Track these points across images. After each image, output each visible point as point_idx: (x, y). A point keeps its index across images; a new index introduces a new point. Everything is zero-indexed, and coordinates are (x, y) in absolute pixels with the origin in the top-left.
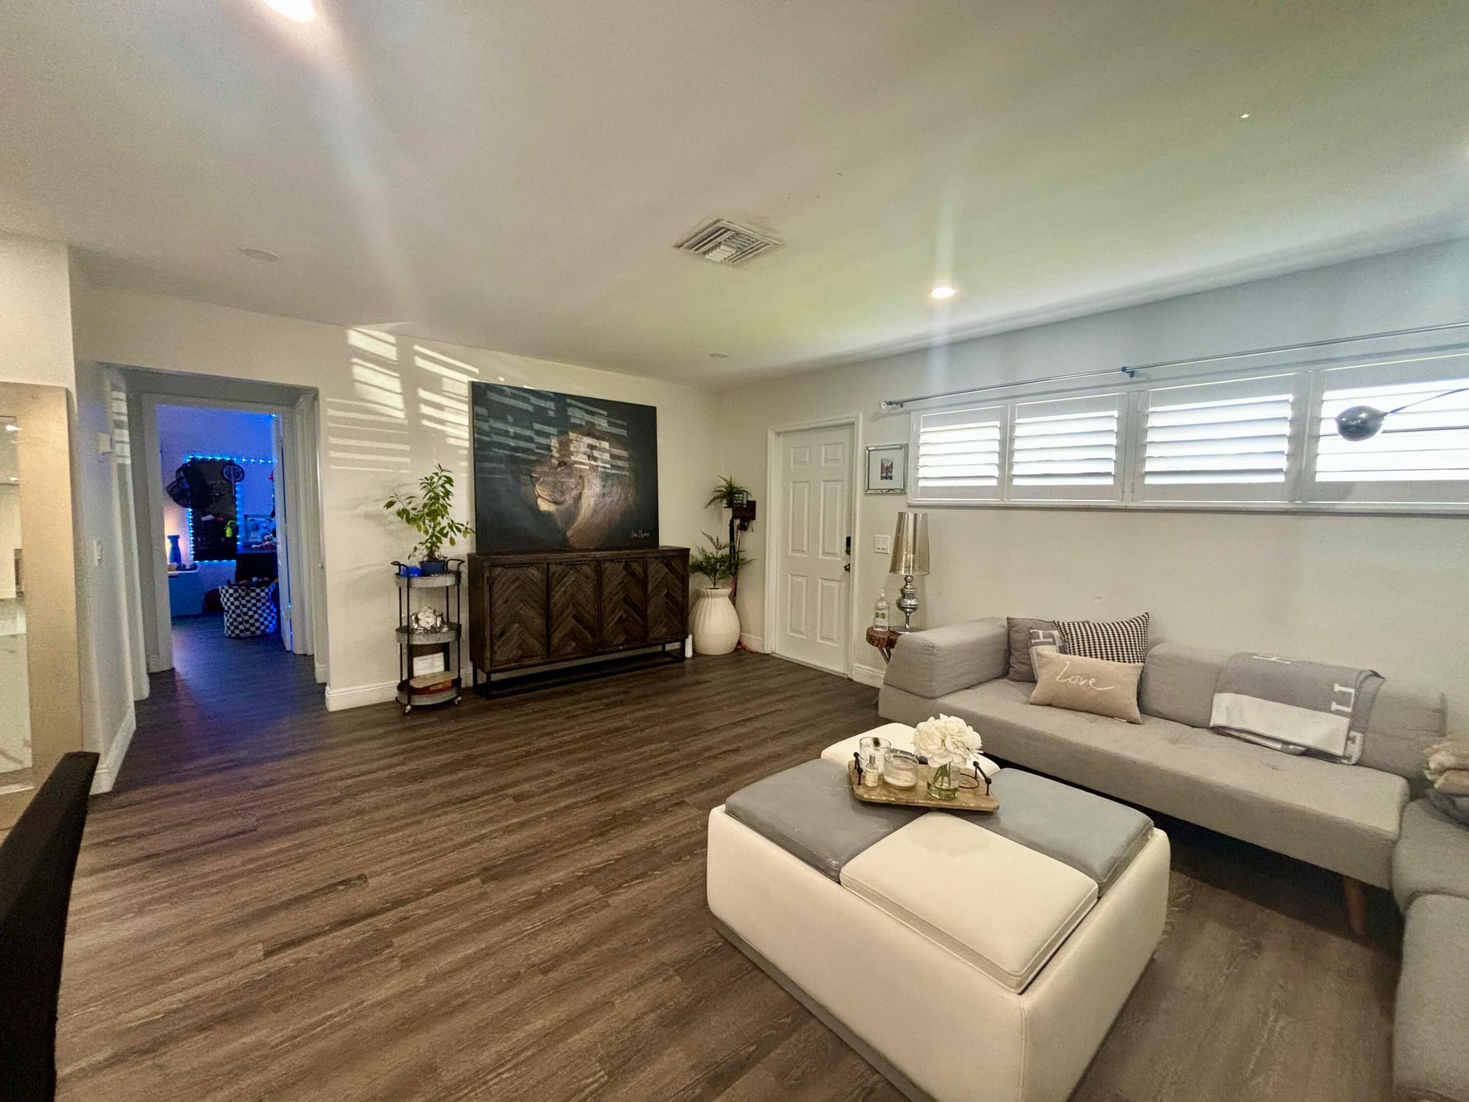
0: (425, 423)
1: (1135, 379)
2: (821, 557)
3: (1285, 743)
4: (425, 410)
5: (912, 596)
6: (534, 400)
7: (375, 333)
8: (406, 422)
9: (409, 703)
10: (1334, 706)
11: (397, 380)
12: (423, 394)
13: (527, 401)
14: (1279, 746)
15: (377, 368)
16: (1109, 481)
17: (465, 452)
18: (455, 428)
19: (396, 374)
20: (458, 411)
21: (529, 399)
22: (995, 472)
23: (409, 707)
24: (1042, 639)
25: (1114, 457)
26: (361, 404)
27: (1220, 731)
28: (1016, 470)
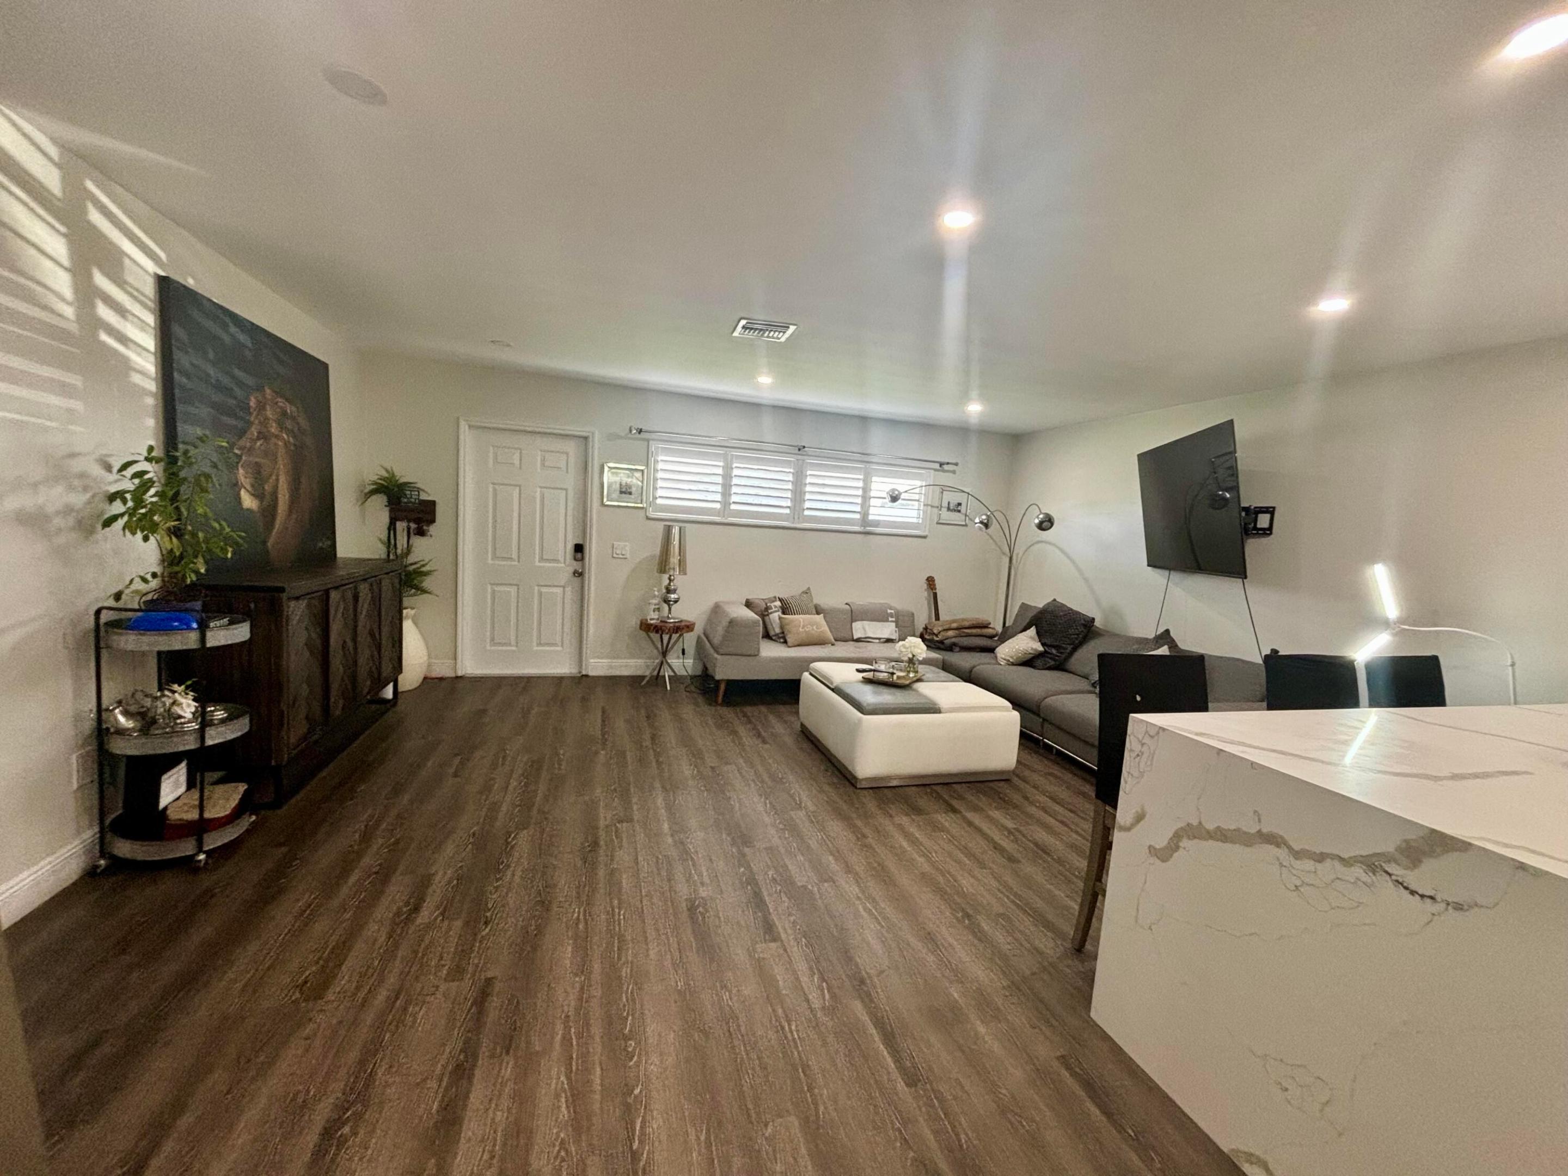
0: (104, 337)
1: (800, 452)
2: (537, 564)
3: (879, 639)
4: (103, 311)
5: (674, 591)
6: (233, 329)
7: (28, 128)
8: (74, 328)
9: (200, 850)
10: (890, 619)
11: (63, 240)
12: (101, 280)
13: (225, 326)
14: (877, 641)
15: (33, 204)
16: (787, 511)
17: (150, 401)
18: (139, 355)
19: (63, 229)
20: (142, 325)
21: (228, 326)
22: (718, 497)
23: (202, 857)
24: (774, 609)
25: (790, 496)
26: (22, 280)
27: (858, 640)
28: (734, 498)
